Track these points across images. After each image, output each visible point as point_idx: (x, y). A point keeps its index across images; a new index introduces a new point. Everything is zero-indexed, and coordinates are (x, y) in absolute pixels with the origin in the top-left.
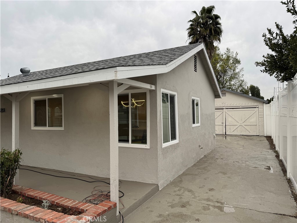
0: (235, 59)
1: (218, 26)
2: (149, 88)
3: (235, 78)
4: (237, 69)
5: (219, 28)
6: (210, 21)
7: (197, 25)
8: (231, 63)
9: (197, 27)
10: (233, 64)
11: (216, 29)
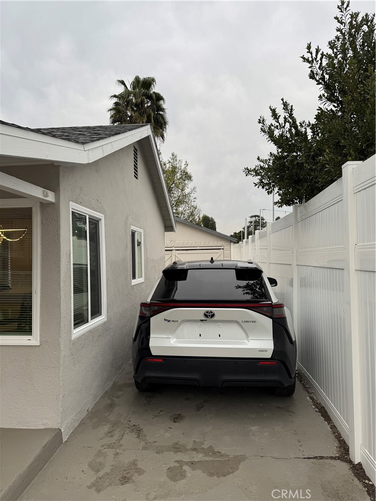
0: (184, 172)
1: (161, 113)
2: (41, 196)
3: (184, 202)
4: (186, 188)
5: (163, 117)
6: (147, 103)
7: (127, 106)
8: (178, 178)
9: (127, 109)
10: (181, 180)
11: (157, 118)
